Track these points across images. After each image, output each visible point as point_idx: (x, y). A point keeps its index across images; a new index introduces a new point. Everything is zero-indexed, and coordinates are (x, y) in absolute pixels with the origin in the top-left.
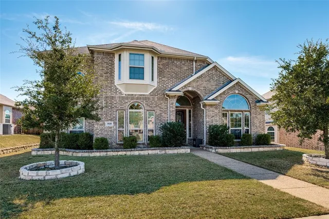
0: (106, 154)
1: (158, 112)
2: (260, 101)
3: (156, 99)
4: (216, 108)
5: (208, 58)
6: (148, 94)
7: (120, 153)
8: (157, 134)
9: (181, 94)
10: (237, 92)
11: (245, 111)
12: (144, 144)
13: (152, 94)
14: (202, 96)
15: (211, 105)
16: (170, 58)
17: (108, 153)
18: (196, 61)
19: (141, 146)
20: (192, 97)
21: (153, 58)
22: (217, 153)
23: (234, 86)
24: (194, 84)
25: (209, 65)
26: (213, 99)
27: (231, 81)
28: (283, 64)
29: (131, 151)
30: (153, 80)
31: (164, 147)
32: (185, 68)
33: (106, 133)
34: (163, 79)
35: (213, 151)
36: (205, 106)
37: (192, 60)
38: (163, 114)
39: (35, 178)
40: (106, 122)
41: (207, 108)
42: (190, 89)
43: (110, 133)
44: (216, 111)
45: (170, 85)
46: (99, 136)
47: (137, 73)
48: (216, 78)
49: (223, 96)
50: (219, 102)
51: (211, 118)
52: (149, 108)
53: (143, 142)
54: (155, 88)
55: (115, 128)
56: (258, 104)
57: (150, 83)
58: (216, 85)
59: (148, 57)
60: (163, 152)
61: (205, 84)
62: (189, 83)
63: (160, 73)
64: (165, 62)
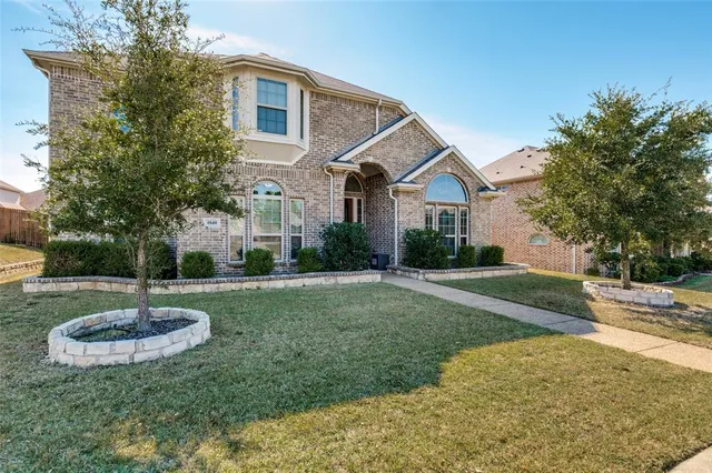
0: (218, 288)
1: (311, 202)
2: (485, 188)
3: (307, 176)
4: (415, 198)
5: (401, 103)
6: (291, 164)
7: (246, 285)
8: (309, 245)
9: (356, 168)
10: (449, 170)
11: (462, 206)
12: (283, 265)
13: (300, 165)
14: (391, 173)
15: (407, 193)
16: (334, 98)
17: (222, 285)
18: (380, 108)
19: (280, 269)
20: (364, 176)
21: (302, 92)
22: (427, 280)
23: (444, 160)
24: (378, 152)
25: (402, 117)
26: (411, 182)
27: (440, 150)
28: (562, 125)
29: (270, 279)
30: (302, 137)
31: (334, 271)
32: (361, 119)
33: (204, 242)
34: (321, 137)
35: (421, 277)
36: (396, 192)
37: (373, 105)
38: (320, 206)
39: (104, 361)
40: (204, 219)
41: (401, 197)
42: (371, 160)
43: (213, 243)
44: (416, 203)
45: (334, 150)
46: (190, 249)
47: (272, 119)
48: (414, 143)
49: (426, 176)
50: (422, 186)
51: (406, 216)
52: (295, 194)
53: (282, 261)
54: (305, 153)
55: (224, 231)
56: (481, 194)
57: (296, 142)
58: (415, 155)
59: (294, 89)
60: (332, 281)
61: (396, 152)
62: (370, 149)
63: (316, 123)
64: (324, 103)
